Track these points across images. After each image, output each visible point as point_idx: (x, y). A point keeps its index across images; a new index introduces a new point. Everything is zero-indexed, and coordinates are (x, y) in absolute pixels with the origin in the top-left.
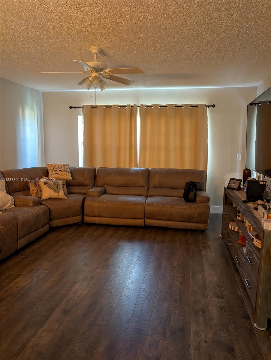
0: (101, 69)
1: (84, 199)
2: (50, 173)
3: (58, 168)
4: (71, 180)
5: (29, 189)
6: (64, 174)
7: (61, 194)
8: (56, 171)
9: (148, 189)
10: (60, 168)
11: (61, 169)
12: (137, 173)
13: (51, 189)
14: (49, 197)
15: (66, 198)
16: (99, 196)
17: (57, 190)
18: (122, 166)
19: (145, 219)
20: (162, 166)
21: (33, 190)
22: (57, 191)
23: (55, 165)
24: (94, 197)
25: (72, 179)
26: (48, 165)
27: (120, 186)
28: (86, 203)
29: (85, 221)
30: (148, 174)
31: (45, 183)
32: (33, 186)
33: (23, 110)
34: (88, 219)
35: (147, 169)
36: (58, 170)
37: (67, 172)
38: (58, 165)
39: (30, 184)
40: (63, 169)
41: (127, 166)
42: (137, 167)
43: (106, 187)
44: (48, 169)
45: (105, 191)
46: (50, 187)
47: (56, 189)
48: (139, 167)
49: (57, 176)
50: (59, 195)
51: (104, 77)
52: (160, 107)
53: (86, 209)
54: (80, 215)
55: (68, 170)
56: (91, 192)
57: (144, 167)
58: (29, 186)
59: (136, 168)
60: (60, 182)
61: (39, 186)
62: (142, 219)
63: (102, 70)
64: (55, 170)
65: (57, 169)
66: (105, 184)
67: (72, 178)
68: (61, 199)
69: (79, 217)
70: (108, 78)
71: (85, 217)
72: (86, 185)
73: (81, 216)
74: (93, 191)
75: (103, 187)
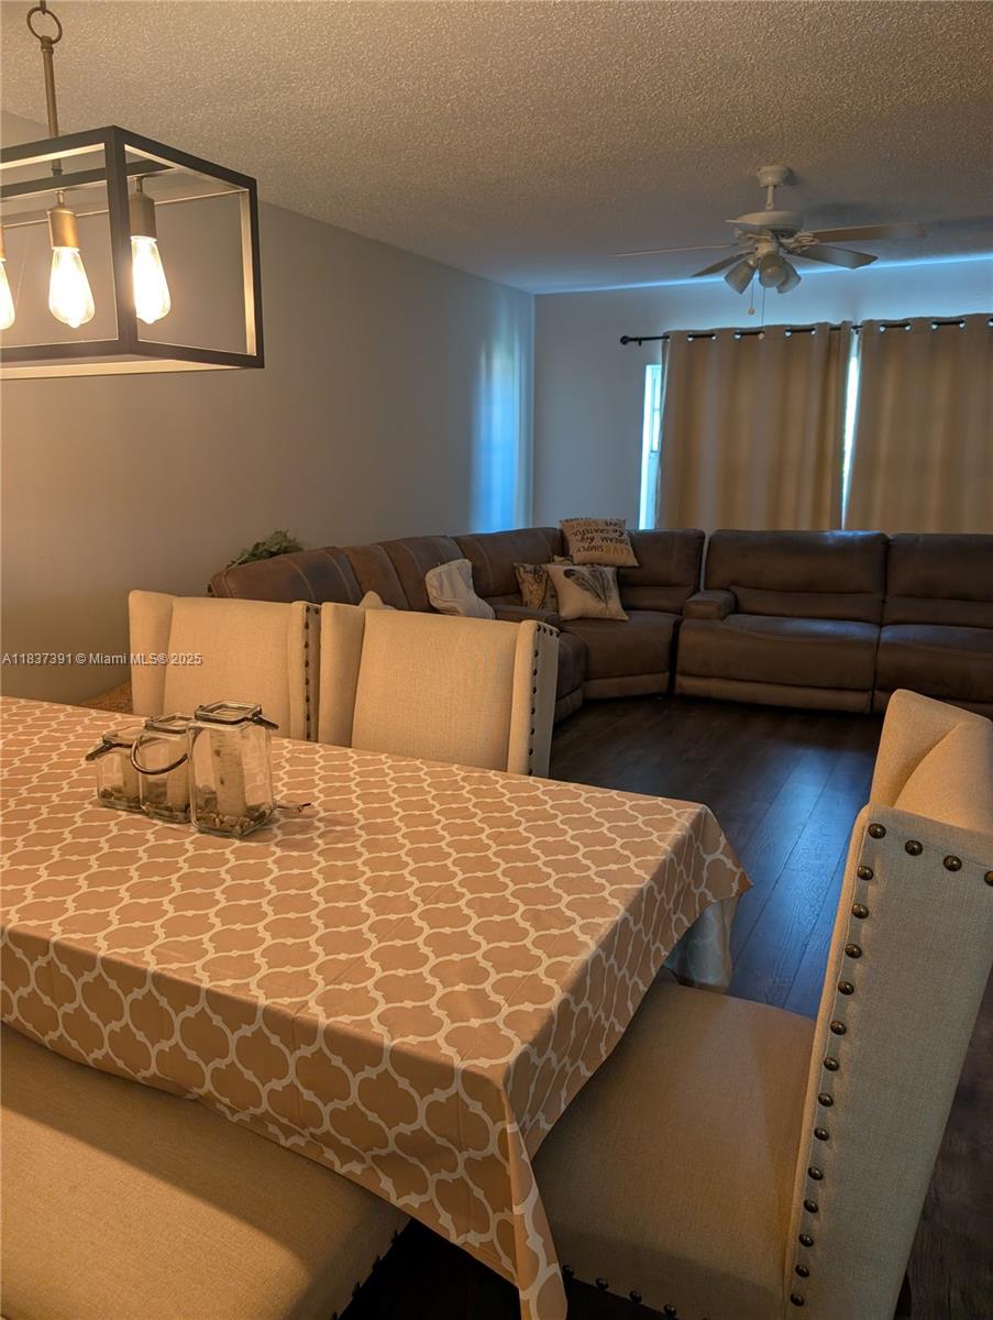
0: (787, 231)
1: (677, 625)
2: (575, 546)
3: (597, 531)
4: (635, 567)
5: (519, 592)
6: (615, 548)
7: (614, 607)
8: (592, 539)
9: (884, 602)
10: (602, 531)
11: (604, 535)
12: (846, 549)
13: (587, 589)
14: (579, 614)
15: (626, 618)
16: (724, 618)
17: (601, 595)
18: (787, 525)
19: (873, 694)
20: (931, 528)
21: (531, 592)
22: (603, 597)
23: (587, 522)
24: (707, 618)
25: (637, 564)
26: (567, 521)
27: (786, 589)
28: (685, 637)
29: (678, 690)
30: (883, 551)
31: (568, 574)
32: (533, 581)
33: (489, 357)
34: (686, 684)
35: (882, 536)
36: (598, 536)
37: (622, 542)
38: (597, 524)
39: (524, 576)
40: (612, 535)
41: (805, 526)
42: (840, 528)
43: (739, 591)
44: (567, 534)
45: (737, 602)
46: (582, 584)
47: (600, 591)
48: (846, 530)
49: (595, 555)
50: (607, 608)
51: (789, 252)
52: (934, 327)
53: (682, 652)
54: (664, 672)
55: (625, 536)
56: (697, 602)
57: (866, 530)
58: (520, 580)
59: (838, 533)
60: (609, 572)
61: (549, 582)
62: (863, 690)
63: (790, 233)
64: (590, 535)
65: (594, 534)
66: (736, 583)
67: (638, 561)
68: (613, 621)
69: (661, 676)
70: (799, 255)
71: (679, 679)
72: (677, 585)
73: (667, 674)
74: (704, 603)
75: (728, 590)
